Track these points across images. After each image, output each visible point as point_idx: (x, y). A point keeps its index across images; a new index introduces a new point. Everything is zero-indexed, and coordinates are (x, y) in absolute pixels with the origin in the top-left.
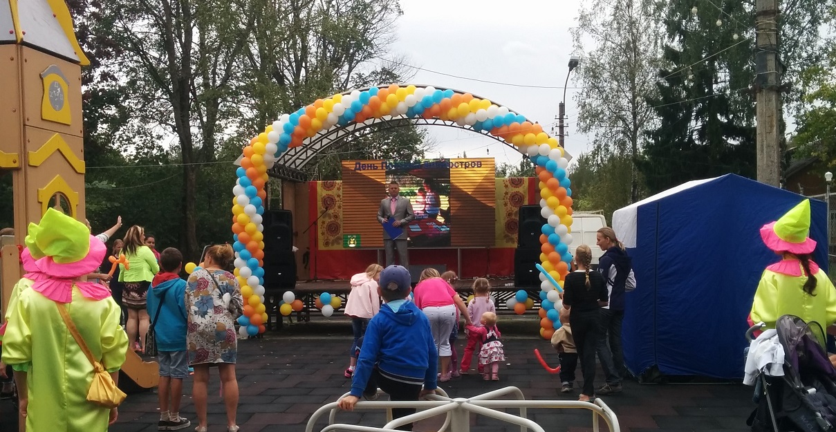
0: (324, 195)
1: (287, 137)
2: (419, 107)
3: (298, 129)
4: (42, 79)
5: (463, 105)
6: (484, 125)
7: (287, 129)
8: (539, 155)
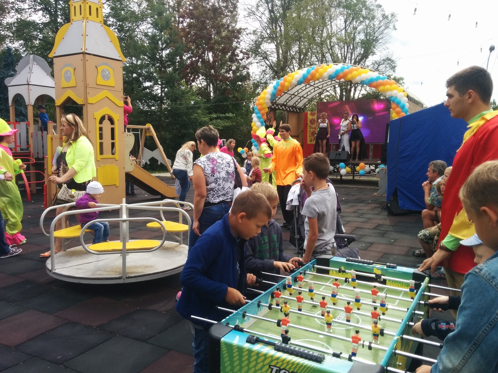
0: (311, 118)
1: (275, 91)
2: (333, 74)
3: (279, 87)
4: (97, 68)
5: (355, 72)
6: (365, 82)
7: (275, 88)
8: (392, 96)
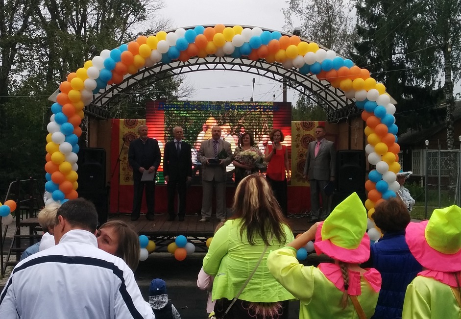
0: (126, 132)
1: (108, 73)
2: (246, 48)
3: (120, 65)
6: (312, 68)
7: (108, 65)
8: (367, 100)
